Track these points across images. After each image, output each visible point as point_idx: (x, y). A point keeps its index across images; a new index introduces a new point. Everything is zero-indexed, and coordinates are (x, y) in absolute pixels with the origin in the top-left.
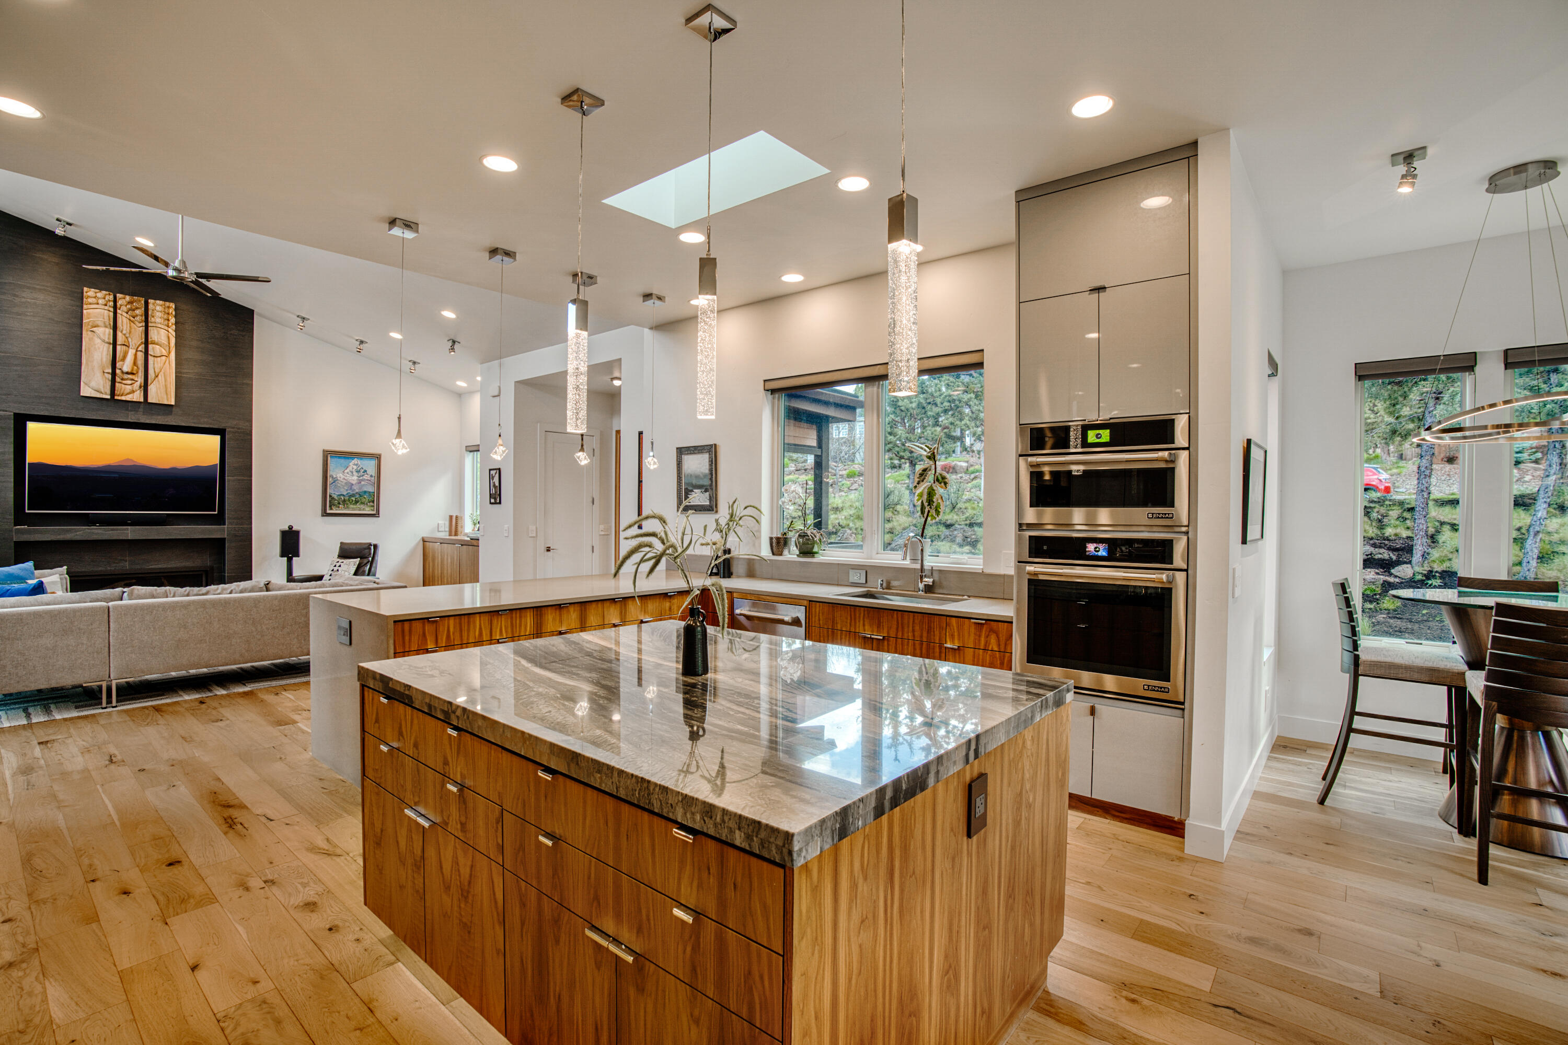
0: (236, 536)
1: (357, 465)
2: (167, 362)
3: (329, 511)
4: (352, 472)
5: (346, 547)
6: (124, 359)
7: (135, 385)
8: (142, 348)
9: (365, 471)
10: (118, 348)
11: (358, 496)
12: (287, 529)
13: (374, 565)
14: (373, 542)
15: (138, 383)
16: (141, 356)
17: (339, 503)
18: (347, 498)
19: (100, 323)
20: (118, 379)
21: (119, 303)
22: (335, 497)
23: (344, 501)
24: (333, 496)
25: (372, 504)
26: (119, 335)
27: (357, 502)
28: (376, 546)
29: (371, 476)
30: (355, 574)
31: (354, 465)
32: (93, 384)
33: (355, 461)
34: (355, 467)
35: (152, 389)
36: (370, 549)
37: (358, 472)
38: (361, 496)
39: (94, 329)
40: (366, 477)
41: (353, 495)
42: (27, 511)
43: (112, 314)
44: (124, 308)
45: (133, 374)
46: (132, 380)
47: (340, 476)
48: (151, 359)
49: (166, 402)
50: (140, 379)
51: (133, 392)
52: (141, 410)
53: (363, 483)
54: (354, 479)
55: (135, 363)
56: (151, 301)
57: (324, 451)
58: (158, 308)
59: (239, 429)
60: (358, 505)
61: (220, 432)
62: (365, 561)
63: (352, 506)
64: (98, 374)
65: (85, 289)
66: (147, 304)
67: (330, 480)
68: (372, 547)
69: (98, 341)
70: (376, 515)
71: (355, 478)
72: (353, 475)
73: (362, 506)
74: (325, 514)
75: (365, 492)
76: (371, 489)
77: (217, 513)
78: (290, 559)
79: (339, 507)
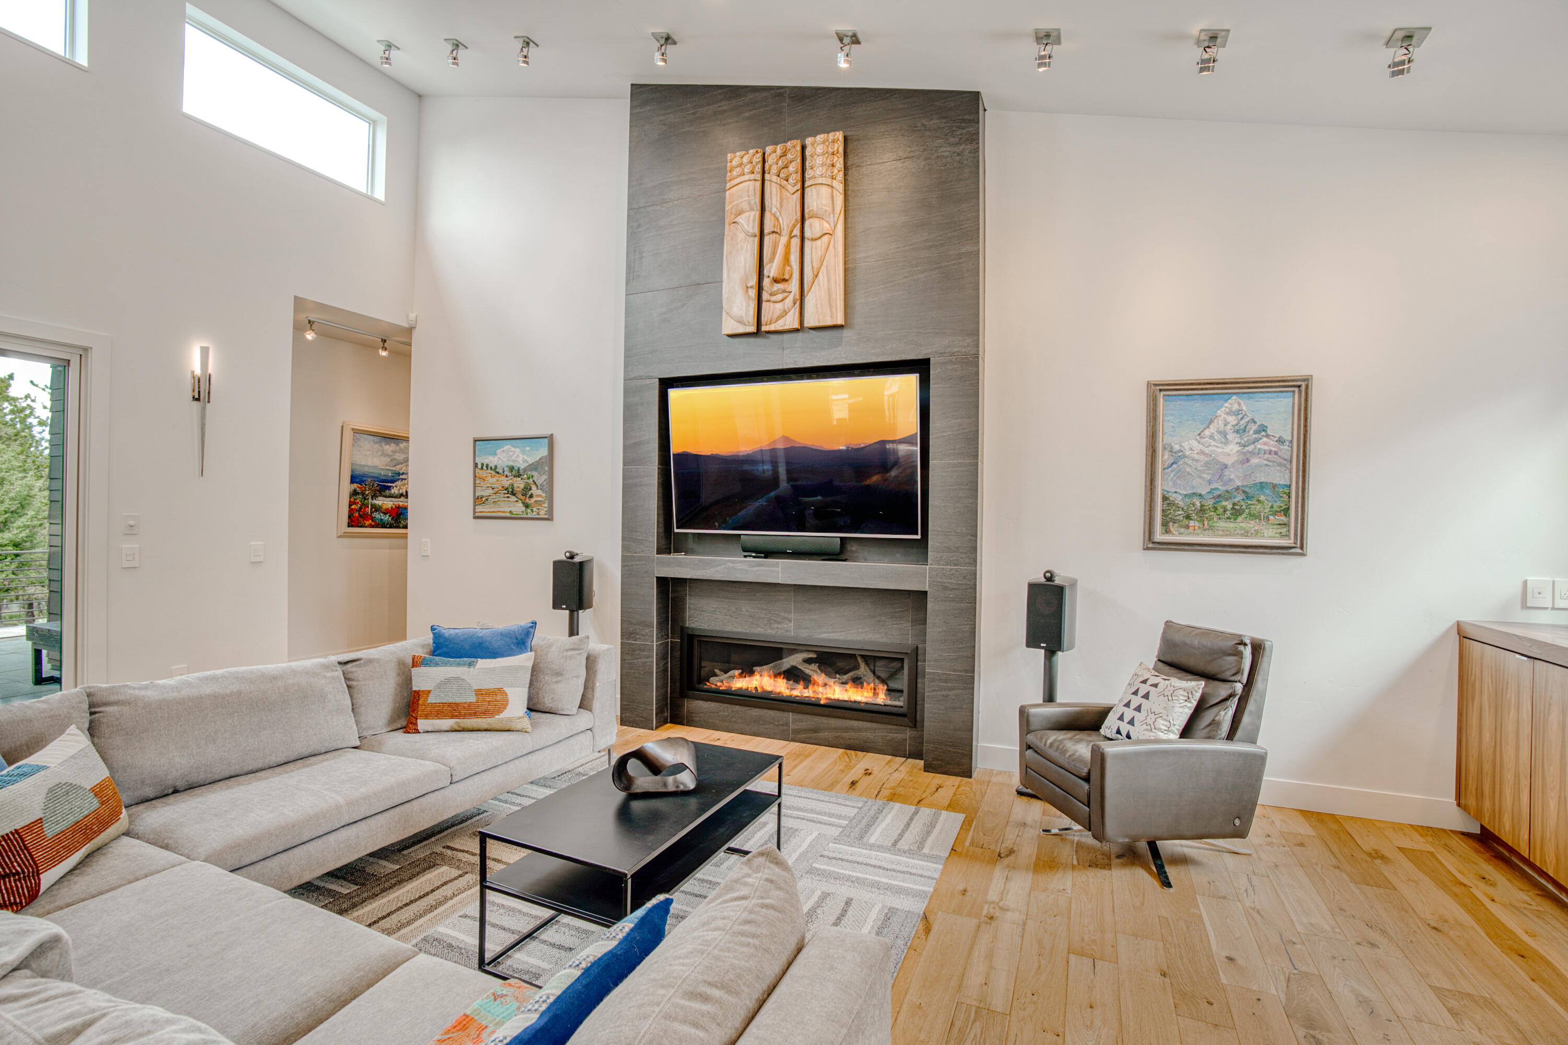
0: (945, 588)
1: (1237, 413)
2: (832, 243)
3: (1159, 536)
4: (1224, 434)
5: (1178, 638)
6: (772, 260)
7: (787, 301)
8: (797, 231)
9: (1263, 429)
10: (767, 239)
11: (1239, 497)
12: (1043, 580)
13: (1251, 706)
14: (1250, 633)
15: (791, 297)
16: (796, 242)
17: (1188, 517)
18: (1210, 503)
19: (745, 206)
20: (765, 296)
21: (770, 160)
22: (1178, 499)
23: (1202, 510)
24: (1172, 497)
25: (1283, 519)
26: (767, 215)
27: (1237, 512)
28: (1258, 648)
29: (1280, 441)
30: (1186, 733)
31: (1230, 413)
32: (735, 310)
33: (1234, 403)
34: (1232, 420)
35: (810, 300)
36: (1240, 655)
37: (1240, 431)
38: (1248, 497)
39: (737, 219)
40: (1265, 444)
41: (1227, 495)
42: (676, 530)
43: (759, 184)
44: (774, 170)
45: (785, 280)
46: (784, 291)
47: (1191, 445)
48: (807, 244)
49: (829, 322)
50: (794, 286)
51: (785, 313)
52: (794, 344)
53: (1255, 461)
54: (1230, 451)
55: (786, 260)
56: (809, 141)
57: (1149, 384)
58: (819, 149)
60: (1242, 523)
61: (920, 367)
62: (1220, 690)
63: (1222, 524)
64: (740, 292)
65: (729, 156)
66: (803, 148)
67: (1163, 458)
68: (1247, 652)
69: (741, 236)
70: (1297, 548)
71: (1233, 448)
72: (1226, 442)
73: (1252, 525)
74: (1152, 544)
75: (1262, 486)
76: (1279, 477)
77: (919, 537)
78: (1051, 653)
79: (1187, 527)
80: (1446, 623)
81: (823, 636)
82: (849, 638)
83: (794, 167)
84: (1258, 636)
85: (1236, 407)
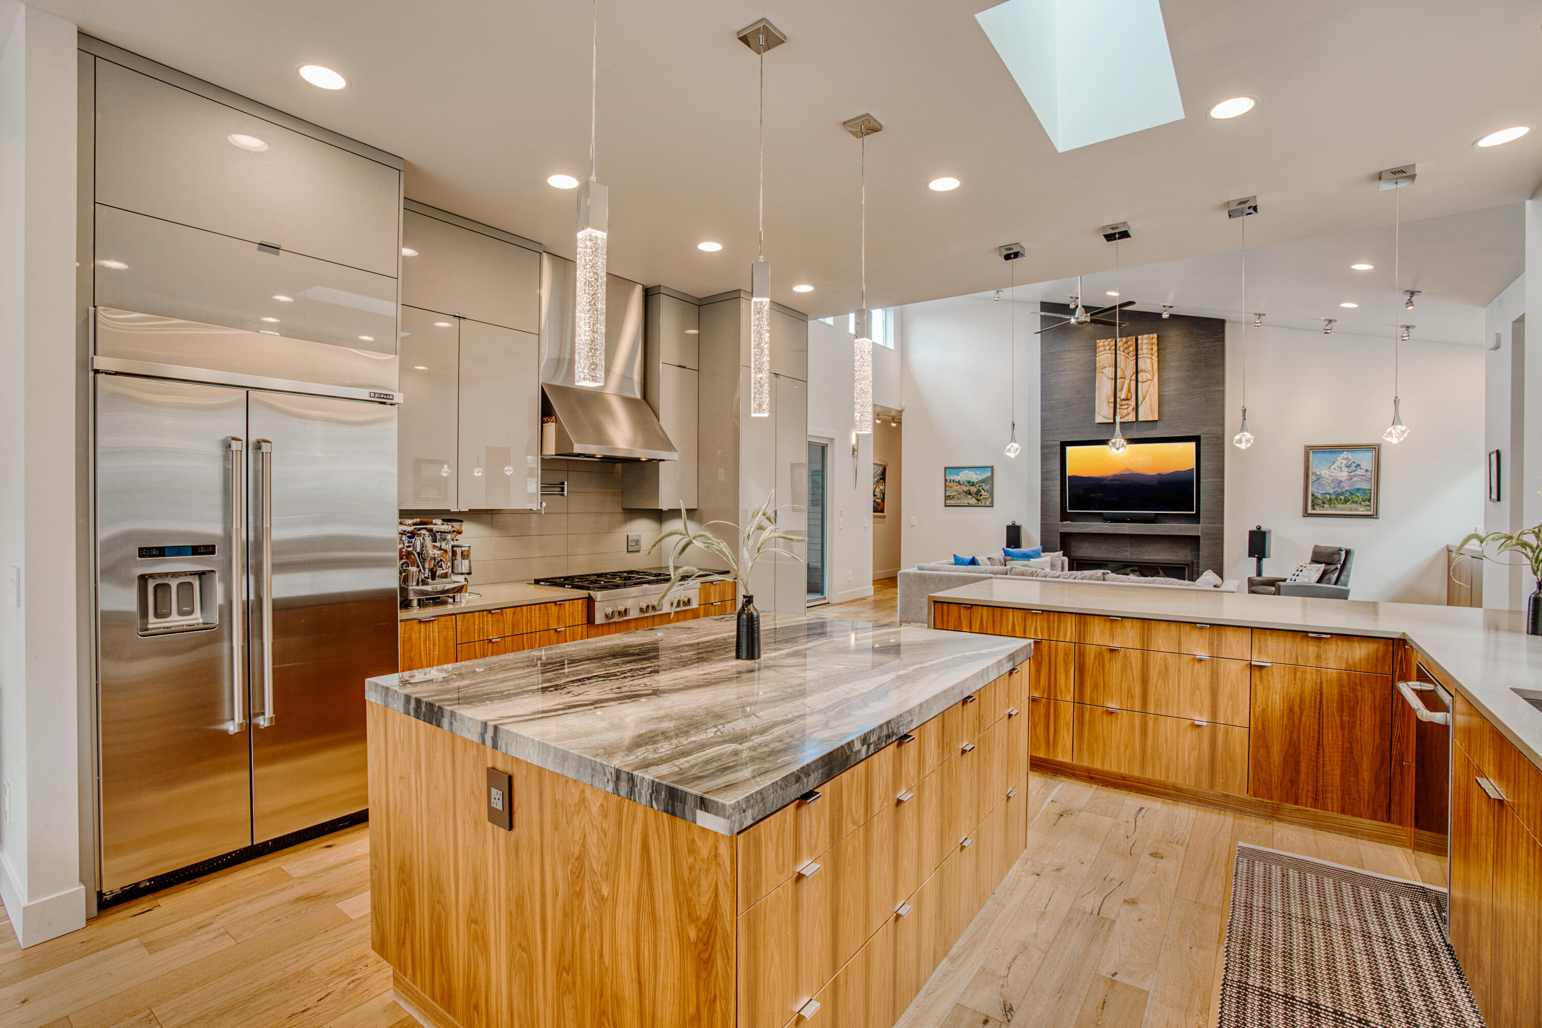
0: (1208, 534)
1: (1346, 459)
2: (1152, 384)
3: (1310, 511)
4: (1341, 468)
5: (1319, 550)
6: (1121, 390)
7: (1129, 409)
8: (1134, 377)
9: (1358, 465)
10: (1118, 381)
11: (1347, 494)
12: (1256, 529)
13: (1345, 573)
14: (1345, 546)
15: (1131, 407)
16: (1133, 384)
17: (1324, 503)
18: (1333, 497)
19: (1106, 365)
20: (1118, 406)
21: (1118, 345)
22: (1319, 496)
23: (1330, 500)
24: (1316, 494)
25: (1368, 503)
26: (1118, 370)
27: (1346, 501)
28: (1348, 552)
29: (1367, 471)
30: (1319, 581)
31: (1343, 459)
32: (1102, 413)
33: (1345, 455)
34: (1344, 462)
35: (1141, 409)
36: (1340, 555)
37: (1348, 466)
38: (1352, 494)
39: (1103, 371)
40: (1359, 472)
41: (1342, 494)
42: (1066, 511)
43: (1114, 355)
44: (1122, 349)
45: (1128, 400)
46: (1128, 404)
47: (1325, 472)
48: (1140, 385)
49: (1151, 419)
50: (1133, 403)
51: (1128, 414)
52: (1134, 428)
53: (1355, 479)
54: (1344, 475)
55: (1129, 390)
56: (1139, 337)
57: (1305, 447)
58: (1145, 341)
59: (1214, 434)
60: (1349, 505)
61: (1196, 439)
62: (1333, 567)
63: (1340, 506)
64: (1105, 404)
65: (1098, 341)
66: (1137, 340)
67: (1312, 478)
68: (1343, 553)
69: (1105, 378)
70: (1374, 516)
72: (1342, 471)
73: (1354, 506)
74: (1306, 514)
75: (1358, 490)
76: (1365, 486)
77: (1194, 512)
78: (1259, 560)
79: (1323, 507)
80: (1443, 545)
81: (1146, 557)
82: (1158, 558)
83: (1132, 348)
84: (1348, 547)
85: (1346, 456)
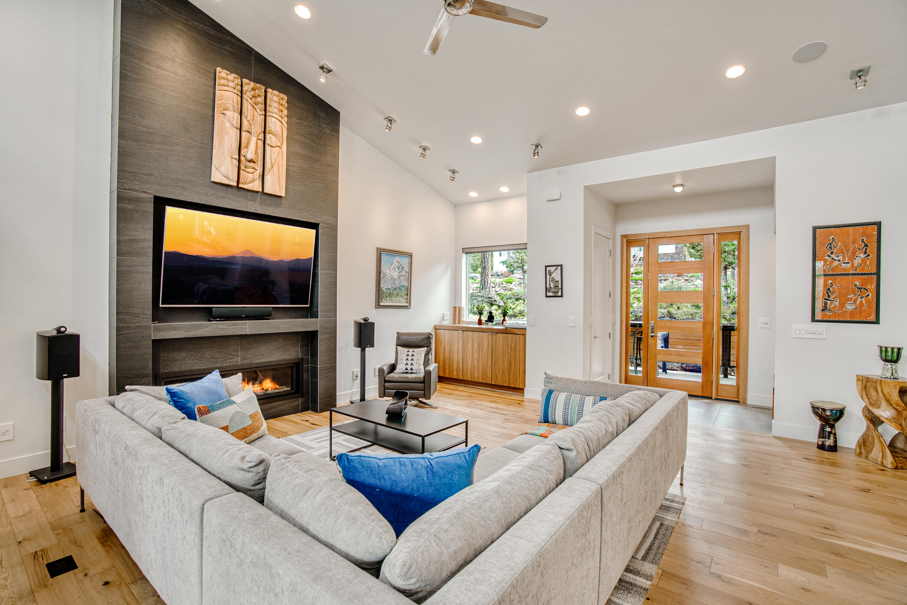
1: (398, 262)
2: (280, 153)
3: (380, 304)
4: (395, 268)
5: (403, 337)
6: (247, 147)
7: (256, 173)
8: (261, 136)
9: (403, 268)
10: (243, 134)
11: (398, 290)
12: (363, 321)
16: (261, 143)
17: (387, 297)
18: (391, 291)
20: (242, 167)
21: (245, 89)
23: (390, 294)
24: (383, 289)
25: (406, 297)
27: (397, 295)
29: (407, 272)
31: (396, 262)
32: (223, 169)
34: (397, 264)
35: (268, 178)
37: (398, 268)
38: (400, 290)
39: (225, 112)
40: (403, 273)
41: (395, 289)
42: (161, 306)
46: (254, 168)
47: (388, 271)
48: (268, 148)
51: (253, 181)
52: (258, 200)
53: (401, 278)
57: (377, 248)
58: (275, 99)
59: (328, 224)
60: (398, 298)
61: (316, 227)
63: (394, 299)
64: (228, 159)
65: (218, 69)
67: (382, 275)
69: (228, 125)
70: (409, 307)
71: (397, 273)
72: (395, 271)
73: (400, 299)
74: (378, 306)
75: (403, 286)
76: (406, 284)
77: (308, 306)
78: (363, 350)
79: (387, 300)
82: (272, 360)
83: (261, 100)
85: (398, 260)
